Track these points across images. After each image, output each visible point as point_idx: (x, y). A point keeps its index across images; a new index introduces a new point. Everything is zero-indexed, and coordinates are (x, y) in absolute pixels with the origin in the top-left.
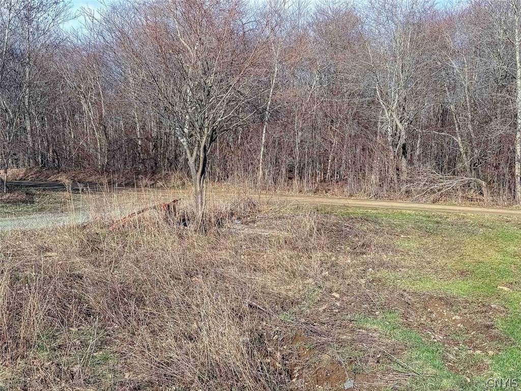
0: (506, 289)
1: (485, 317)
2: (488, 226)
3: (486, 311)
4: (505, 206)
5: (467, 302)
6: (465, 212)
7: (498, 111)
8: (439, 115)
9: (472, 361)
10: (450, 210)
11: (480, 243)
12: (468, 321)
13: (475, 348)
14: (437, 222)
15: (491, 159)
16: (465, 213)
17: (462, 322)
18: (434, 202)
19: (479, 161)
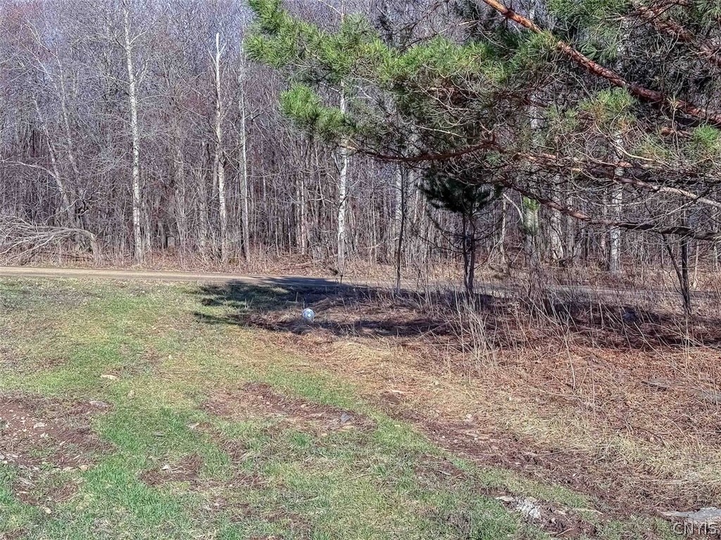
0: (111, 377)
1: (81, 419)
2: (96, 294)
3: (82, 411)
4: (122, 266)
5: (56, 401)
6: (65, 276)
7: (109, 138)
8: (28, 139)
9: (55, 484)
10: (45, 274)
11: (82, 318)
12: (55, 427)
13: (64, 464)
14: (24, 292)
15: (101, 203)
16: (65, 278)
17: (47, 431)
18: (22, 264)
19: (85, 205)
